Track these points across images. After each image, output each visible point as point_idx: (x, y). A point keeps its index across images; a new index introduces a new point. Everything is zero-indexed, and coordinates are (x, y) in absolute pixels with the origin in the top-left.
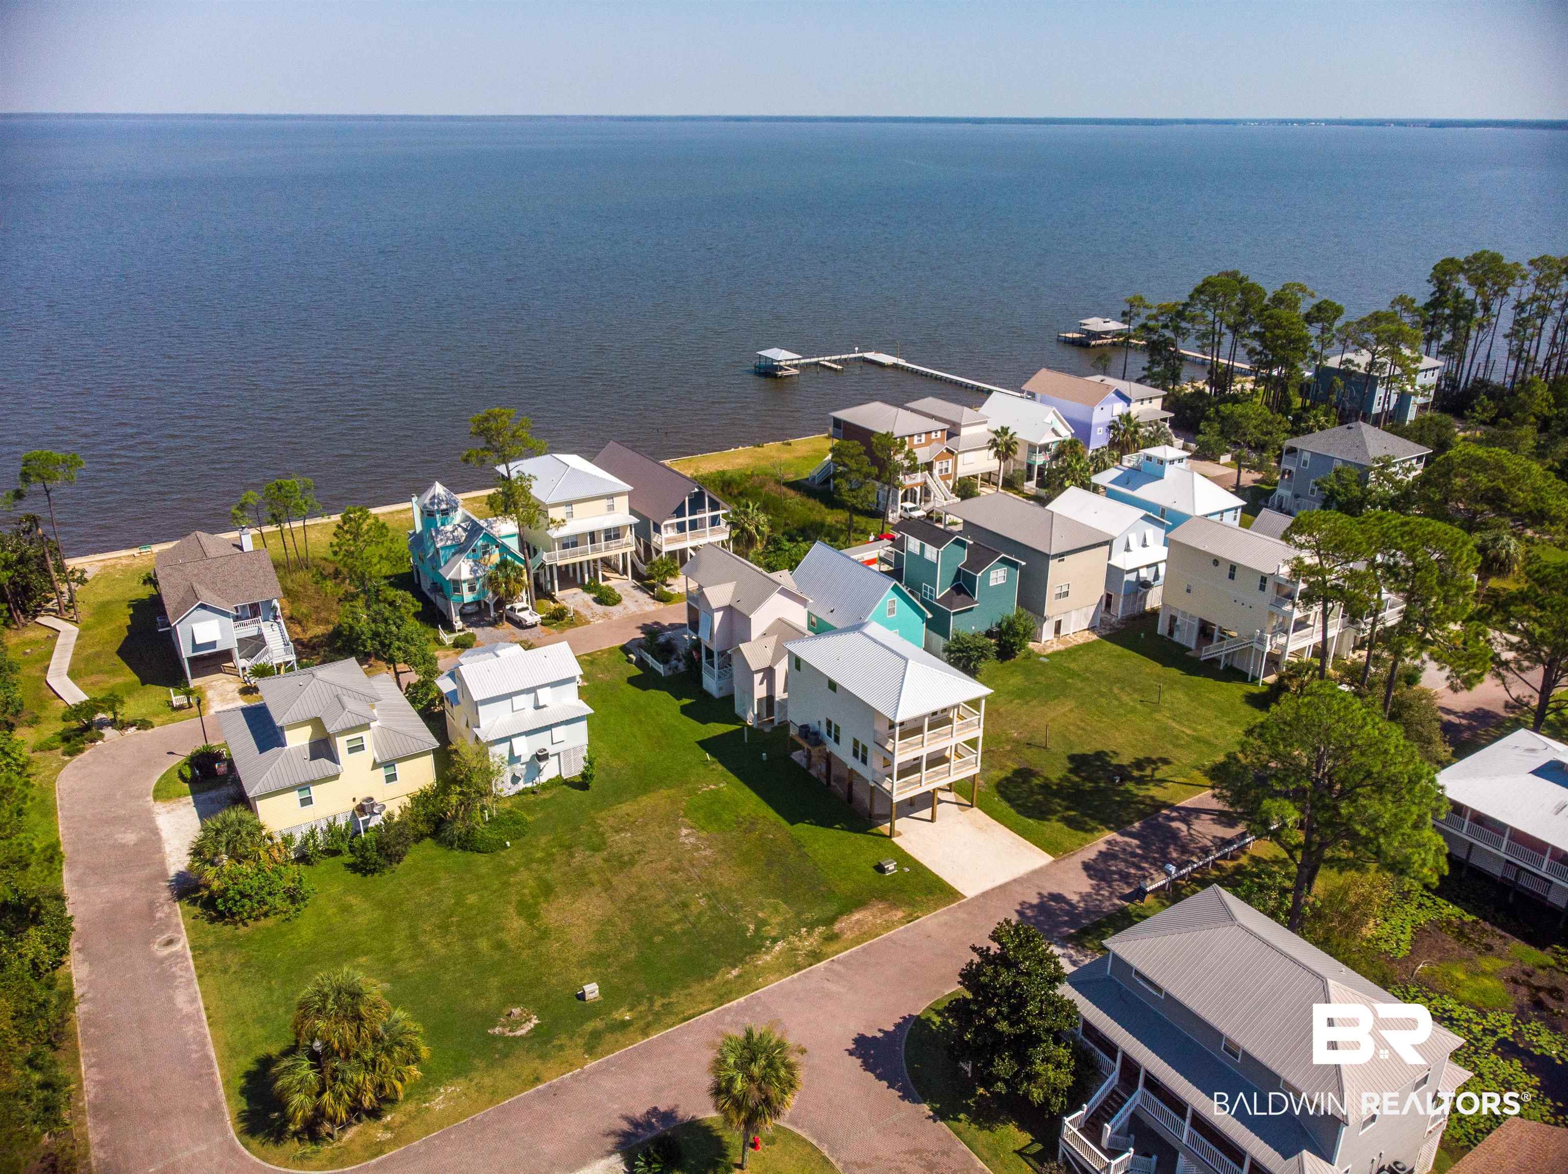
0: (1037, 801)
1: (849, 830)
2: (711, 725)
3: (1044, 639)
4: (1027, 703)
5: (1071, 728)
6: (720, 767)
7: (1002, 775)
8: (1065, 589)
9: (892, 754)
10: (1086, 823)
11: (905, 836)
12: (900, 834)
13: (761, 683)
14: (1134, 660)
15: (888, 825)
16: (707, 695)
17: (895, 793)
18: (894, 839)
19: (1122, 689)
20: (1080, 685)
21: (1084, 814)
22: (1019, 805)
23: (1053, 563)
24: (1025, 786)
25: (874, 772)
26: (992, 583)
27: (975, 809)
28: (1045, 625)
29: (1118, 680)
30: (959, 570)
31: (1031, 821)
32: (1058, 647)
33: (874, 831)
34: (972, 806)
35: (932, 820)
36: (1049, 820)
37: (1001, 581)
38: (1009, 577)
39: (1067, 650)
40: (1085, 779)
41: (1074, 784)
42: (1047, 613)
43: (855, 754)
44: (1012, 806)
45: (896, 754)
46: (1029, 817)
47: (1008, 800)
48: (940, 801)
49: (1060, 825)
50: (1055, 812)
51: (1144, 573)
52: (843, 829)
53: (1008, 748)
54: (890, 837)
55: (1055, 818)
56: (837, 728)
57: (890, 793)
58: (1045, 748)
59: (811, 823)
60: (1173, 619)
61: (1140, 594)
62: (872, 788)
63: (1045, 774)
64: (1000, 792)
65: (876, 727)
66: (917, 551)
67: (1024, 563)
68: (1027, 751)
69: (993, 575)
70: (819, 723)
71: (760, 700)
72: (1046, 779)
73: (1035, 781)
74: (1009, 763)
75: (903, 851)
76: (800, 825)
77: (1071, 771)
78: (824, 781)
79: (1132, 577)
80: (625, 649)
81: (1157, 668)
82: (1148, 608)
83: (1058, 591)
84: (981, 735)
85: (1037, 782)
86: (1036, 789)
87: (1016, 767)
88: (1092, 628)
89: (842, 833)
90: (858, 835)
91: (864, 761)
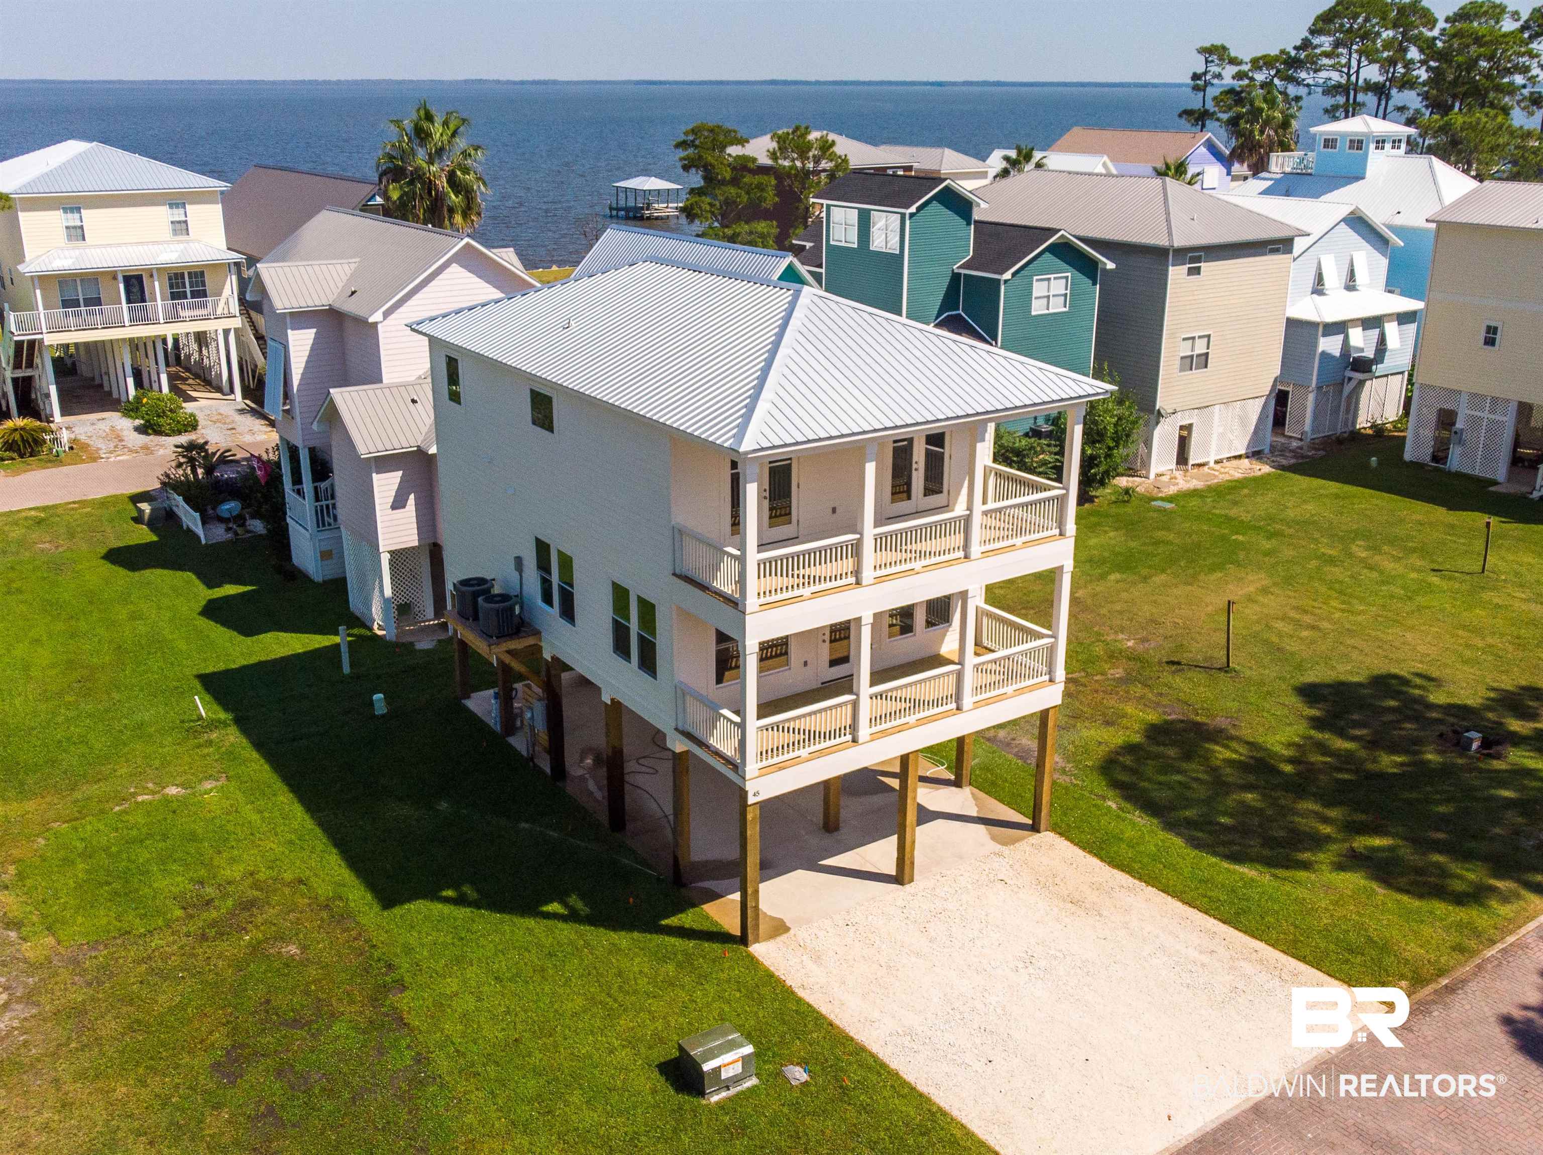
0: (1246, 810)
1: (593, 920)
2: (269, 638)
3: (1154, 470)
4: (1145, 579)
5: (1279, 625)
6: (233, 737)
7: (1116, 738)
8: (1200, 348)
9: (735, 604)
10: (1444, 873)
11: (798, 932)
12: (780, 928)
13: (398, 504)
14: (1375, 501)
15: (737, 896)
16: (295, 575)
17: (752, 767)
18: (758, 949)
19: (1376, 549)
20: (1267, 545)
21: (1425, 845)
22: (1190, 823)
23: (1176, 274)
24: (1194, 768)
25: (682, 693)
26: (1038, 308)
27: (1047, 837)
28: (1158, 432)
29: (1357, 535)
30: (956, 277)
31: (1247, 871)
32: (1184, 482)
33: (687, 919)
34: (1035, 828)
35: (900, 877)
36: (1306, 866)
37: (1057, 306)
38: (1075, 297)
39: (1210, 489)
40: (1373, 744)
41: (1346, 758)
42: (1162, 402)
43: (621, 646)
44: (1170, 826)
45: (752, 602)
46: (1236, 858)
47: (1151, 807)
48: (926, 816)
49: (1353, 880)
50: (1318, 842)
51: (1358, 338)
52: (573, 917)
53: (1119, 673)
54: (743, 940)
55: (1323, 857)
56: (566, 563)
57: (737, 767)
58: (1226, 668)
59: (460, 901)
60: (1446, 419)
61: (1348, 389)
62: (680, 760)
63: (1246, 733)
64: (1115, 784)
65: (681, 517)
66: (852, 239)
67: (1110, 265)
68: (1178, 681)
69: (1039, 289)
70: (519, 561)
71: (397, 556)
72: (1251, 745)
73: (1221, 753)
74: (1129, 709)
75: (788, 993)
76: (418, 908)
77: (1317, 723)
78: (545, 764)
79: (1330, 345)
80: (136, 499)
81: (1440, 513)
82: (1363, 422)
83: (1185, 350)
84: (1069, 565)
85: (1228, 754)
86: (1230, 775)
87: (1152, 717)
88: (1255, 454)
89: (566, 931)
90: (623, 939)
91: (648, 663)
